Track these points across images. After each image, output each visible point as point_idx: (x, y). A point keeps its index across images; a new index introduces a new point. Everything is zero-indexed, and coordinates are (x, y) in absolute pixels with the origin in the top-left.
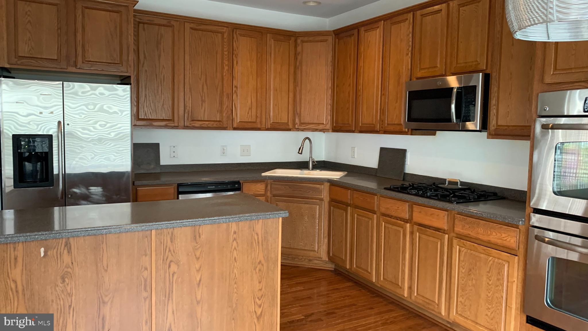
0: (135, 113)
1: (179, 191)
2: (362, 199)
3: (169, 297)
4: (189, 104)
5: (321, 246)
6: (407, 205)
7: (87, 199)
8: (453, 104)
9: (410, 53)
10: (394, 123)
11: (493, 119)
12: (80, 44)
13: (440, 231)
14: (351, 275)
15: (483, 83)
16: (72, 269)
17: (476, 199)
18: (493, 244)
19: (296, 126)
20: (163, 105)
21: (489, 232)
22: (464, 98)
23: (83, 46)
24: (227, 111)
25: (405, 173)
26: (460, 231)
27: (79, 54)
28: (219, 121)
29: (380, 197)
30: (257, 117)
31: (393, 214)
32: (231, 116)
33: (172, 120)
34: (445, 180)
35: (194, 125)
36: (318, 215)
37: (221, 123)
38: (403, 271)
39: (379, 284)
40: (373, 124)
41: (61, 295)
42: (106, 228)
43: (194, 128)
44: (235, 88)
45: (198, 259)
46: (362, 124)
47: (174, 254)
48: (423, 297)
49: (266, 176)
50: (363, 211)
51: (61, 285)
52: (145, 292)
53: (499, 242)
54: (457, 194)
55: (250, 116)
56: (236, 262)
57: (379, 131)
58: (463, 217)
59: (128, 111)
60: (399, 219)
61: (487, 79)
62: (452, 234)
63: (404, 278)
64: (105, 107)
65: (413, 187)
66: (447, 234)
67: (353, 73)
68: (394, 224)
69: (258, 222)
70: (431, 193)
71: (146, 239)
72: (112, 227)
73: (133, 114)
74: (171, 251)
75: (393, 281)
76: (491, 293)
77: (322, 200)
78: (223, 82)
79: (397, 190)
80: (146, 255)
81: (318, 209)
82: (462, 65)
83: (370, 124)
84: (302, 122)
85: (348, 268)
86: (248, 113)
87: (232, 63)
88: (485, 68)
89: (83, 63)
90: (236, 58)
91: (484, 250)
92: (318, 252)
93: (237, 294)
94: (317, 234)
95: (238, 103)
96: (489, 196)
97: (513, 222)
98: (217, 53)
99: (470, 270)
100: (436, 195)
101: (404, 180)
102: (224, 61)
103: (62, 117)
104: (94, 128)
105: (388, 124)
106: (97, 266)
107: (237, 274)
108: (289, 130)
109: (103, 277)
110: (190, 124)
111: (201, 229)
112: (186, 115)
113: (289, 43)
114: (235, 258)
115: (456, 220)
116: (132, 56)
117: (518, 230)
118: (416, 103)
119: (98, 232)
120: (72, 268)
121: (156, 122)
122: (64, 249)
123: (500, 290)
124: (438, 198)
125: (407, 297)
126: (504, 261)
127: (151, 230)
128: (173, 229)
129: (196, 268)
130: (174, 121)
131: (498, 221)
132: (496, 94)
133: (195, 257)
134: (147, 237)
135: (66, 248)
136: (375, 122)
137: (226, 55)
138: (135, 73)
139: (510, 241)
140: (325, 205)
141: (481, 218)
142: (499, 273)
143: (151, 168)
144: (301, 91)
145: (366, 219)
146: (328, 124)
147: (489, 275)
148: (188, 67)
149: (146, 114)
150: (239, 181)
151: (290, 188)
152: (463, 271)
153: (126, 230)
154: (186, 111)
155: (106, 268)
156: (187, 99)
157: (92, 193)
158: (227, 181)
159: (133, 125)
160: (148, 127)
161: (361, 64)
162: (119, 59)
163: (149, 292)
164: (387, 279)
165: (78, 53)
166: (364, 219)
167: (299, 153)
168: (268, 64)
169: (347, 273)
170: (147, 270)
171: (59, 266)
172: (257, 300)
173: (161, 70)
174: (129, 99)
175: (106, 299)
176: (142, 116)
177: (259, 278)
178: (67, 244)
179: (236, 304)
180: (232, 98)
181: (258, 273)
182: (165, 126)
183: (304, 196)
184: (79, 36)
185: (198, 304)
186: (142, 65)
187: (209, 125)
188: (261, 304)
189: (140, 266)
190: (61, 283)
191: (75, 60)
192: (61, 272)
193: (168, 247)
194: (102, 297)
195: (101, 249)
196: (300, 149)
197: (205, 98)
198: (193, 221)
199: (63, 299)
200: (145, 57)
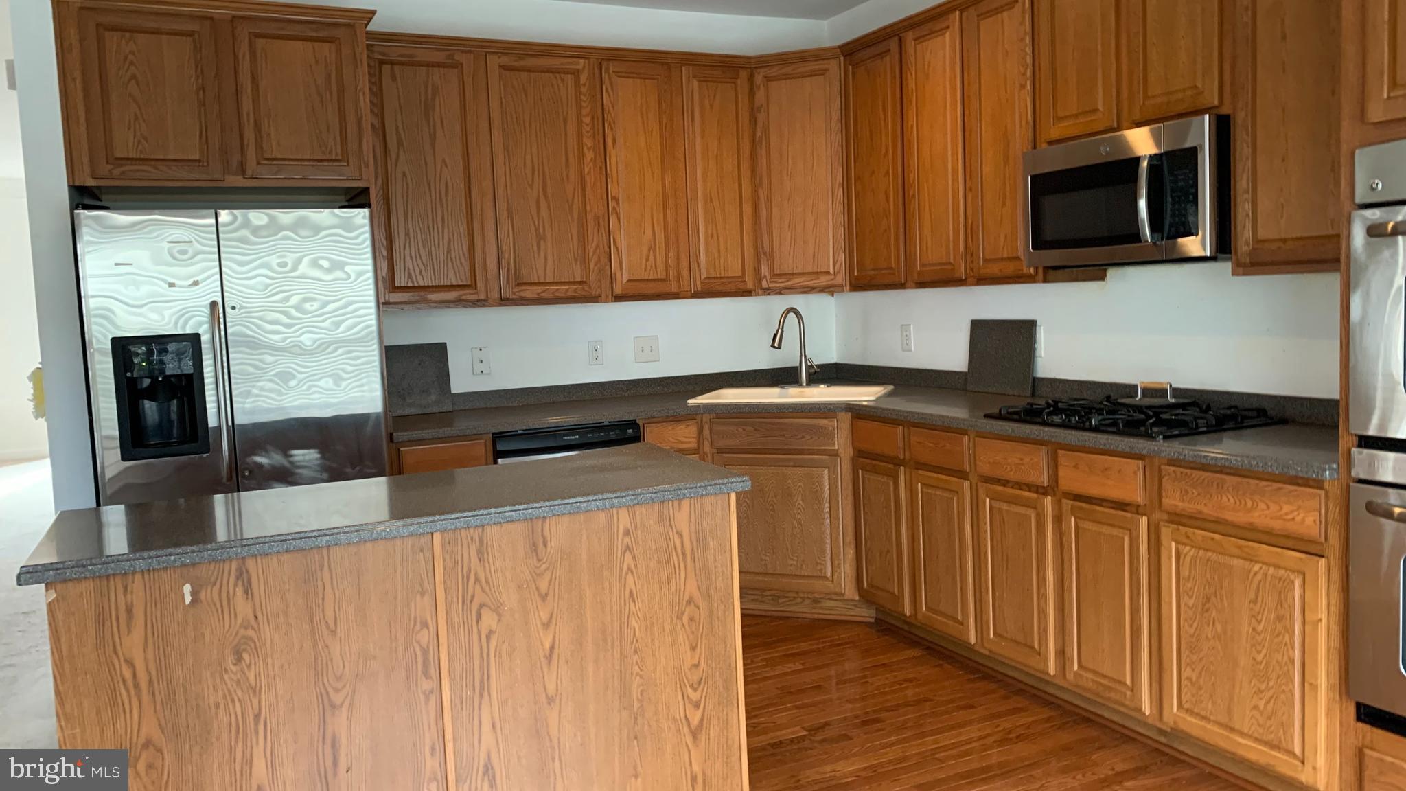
0: (384, 274)
1: (498, 449)
2: (931, 445)
3: (482, 688)
4: (508, 246)
5: (839, 564)
6: (1043, 451)
7: (285, 476)
8: (1141, 197)
9: (1028, 83)
10: (1000, 256)
11: (1244, 227)
12: (248, 121)
13: (1128, 508)
14: (918, 632)
15: (1214, 139)
16: (255, 630)
17: (1212, 426)
18: (1260, 531)
19: (764, 284)
20: (449, 251)
21: (1250, 503)
22: (1167, 178)
23: (257, 125)
24: (599, 258)
25: (1035, 379)
26: (1176, 506)
27: (248, 145)
28: (581, 282)
29: (977, 436)
30: (668, 267)
31: (1012, 476)
32: (608, 267)
33: (472, 286)
34: (1136, 386)
35: (523, 294)
36: (827, 493)
37: (586, 287)
38: (1043, 613)
39: (985, 648)
40: (950, 263)
41: (235, 691)
42: (328, 532)
43: (524, 302)
44: (614, 202)
45: (544, 597)
46: (922, 265)
47: (487, 589)
48: (1095, 672)
49: (698, 406)
50: (935, 475)
51: (234, 668)
52: (426, 678)
53: (1277, 525)
54: (1164, 416)
55: (651, 266)
56: (634, 601)
57: (966, 279)
58: (1182, 470)
59: (368, 271)
60: (1024, 487)
61: (1223, 128)
62: (1157, 515)
63: (1045, 630)
65: (1055, 409)
66: (1145, 515)
67: (894, 147)
68: (1011, 501)
69: (679, 505)
70: (1100, 417)
71: (421, 554)
72: (341, 530)
73: (380, 277)
74: (480, 582)
75: (1020, 638)
76: (1264, 652)
77: (835, 454)
78: (583, 189)
79: (1016, 417)
80: (422, 593)
81: (826, 477)
82: (1159, 100)
83: (941, 264)
84: (777, 272)
85: (908, 614)
86: (647, 260)
87: (602, 142)
88: (1216, 103)
89: (258, 163)
90: (612, 129)
91: (1240, 547)
92: (833, 581)
93: (641, 677)
94: (828, 537)
95: (622, 235)
96: (1244, 418)
97: (1307, 473)
98: (565, 121)
99: (1208, 600)
100: (1115, 424)
101: (1033, 394)
102: (585, 140)
103: (220, 293)
105: (985, 260)
106: (312, 621)
107: (637, 629)
108: (747, 293)
109: (327, 647)
110: (514, 293)
111: (547, 525)
112: (503, 272)
113: (734, 83)
114: (631, 592)
115: (1165, 480)
116: (369, 140)
117: (1323, 493)
118: (1052, 203)
119: (310, 543)
120: (257, 629)
121: (435, 292)
122: (236, 585)
123: (1286, 644)
124: (1119, 430)
125: (1054, 676)
126: (1293, 571)
127: (432, 534)
128: (483, 530)
129: (541, 620)
130: (476, 289)
131: (1268, 473)
132: (1249, 163)
133: (536, 593)
134: (422, 550)
135: (240, 583)
136: (955, 258)
137: (587, 125)
138: (380, 182)
139: (1303, 520)
140: (844, 467)
141: (1228, 471)
142: (1280, 603)
143: (431, 402)
144: (769, 199)
145: (946, 495)
146: (839, 272)
147: (1257, 608)
148: (500, 158)
149: (410, 277)
150: (635, 420)
151: (756, 430)
152: (1191, 602)
153: (374, 536)
154: (503, 262)
155: (332, 625)
156: (503, 236)
157: (298, 464)
158: (606, 421)
159: (382, 300)
160: (418, 306)
161: (912, 120)
162: (339, 151)
163: (434, 678)
164: (1005, 635)
165: (246, 142)
166: (939, 493)
167: (773, 346)
168: (689, 137)
169: (906, 627)
170: (428, 628)
171: (227, 625)
172: (690, 690)
173: (438, 170)
174: (368, 243)
175: (337, 698)
176: (401, 281)
177: (691, 637)
178: (241, 574)
179: (640, 701)
180: (607, 226)
181: (687, 627)
182: (457, 301)
183: (790, 447)
184: (247, 104)
185: (549, 704)
186: (393, 161)
187: (557, 294)
188: (700, 701)
189: (410, 620)
190: (235, 665)
191: (240, 158)
192: (231, 638)
193: (473, 573)
194: (327, 693)
195: (320, 583)
196: (775, 336)
197: (544, 230)
198: (527, 509)
199: (239, 700)
200: (400, 143)
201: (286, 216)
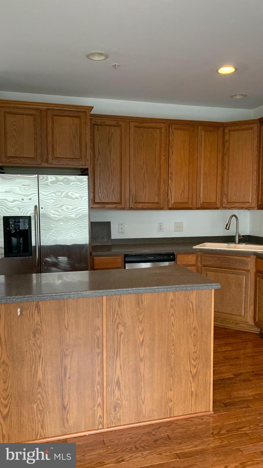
0: (92, 198)
1: (126, 260)
3: (117, 354)
4: (133, 190)
5: (247, 311)
12: (50, 145)
16: (41, 327)
19: (224, 205)
20: (113, 191)
23: (53, 146)
24: (164, 194)
27: (49, 153)
28: (157, 203)
30: (189, 198)
32: (167, 198)
33: (120, 203)
35: (137, 206)
36: (244, 285)
37: (159, 205)
41: (33, 347)
42: (67, 294)
43: (137, 209)
44: (171, 174)
45: (141, 322)
47: (121, 318)
49: (197, 249)
52: (98, 348)
55: (183, 198)
56: (173, 326)
59: (87, 196)
64: (69, 194)
69: (192, 292)
72: (72, 293)
73: (90, 199)
74: (118, 314)
77: (248, 271)
78: (160, 170)
80: (98, 317)
81: (244, 279)
84: (229, 201)
86: (181, 195)
87: (168, 153)
89: (53, 159)
90: (172, 148)
92: (244, 317)
93: (175, 354)
94: (244, 301)
95: (173, 187)
98: (156, 146)
102: (162, 153)
103: (38, 202)
104: (62, 210)
106: (60, 325)
107: (174, 337)
108: (217, 208)
109: (65, 334)
110: (134, 206)
111: (143, 297)
112: (131, 199)
113: (217, 132)
114: (173, 323)
116: (89, 152)
119: (61, 297)
120: (41, 325)
121: (108, 204)
122: (35, 310)
127: (103, 296)
128: (120, 296)
129: (139, 330)
130: (121, 204)
133: (138, 320)
134: (99, 302)
135: (37, 309)
137: (163, 147)
138: (92, 166)
140: (252, 276)
143: (104, 242)
144: (228, 174)
146: (253, 202)
148: (132, 159)
149: (100, 199)
150: (174, 253)
151: (218, 259)
153: (83, 296)
154: (131, 195)
155: (67, 326)
156: (132, 186)
157: (60, 261)
158: (163, 252)
159: (90, 207)
160: (102, 209)
162: (79, 155)
163: (101, 348)
165: (49, 151)
167: (226, 229)
168: (199, 153)
170: (100, 330)
171: (31, 324)
172: (192, 361)
173: (111, 162)
174: (87, 187)
175: (67, 352)
176: (97, 200)
177: (194, 341)
178: (37, 306)
179: (174, 363)
180: (168, 183)
181: (193, 338)
182: (115, 208)
183: (231, 267)
184: (50, 138)
185: (141, 361)
186: (97, 159)
187: (149, 207)
188: (196, 365)
189: (94, 326)
190: (33, 338)
191: (47, 157)
192: (33, 329)
193: (116, 311)
194: (64, 350)
195: (63, 311)
196: (227, 225)
197: (146, 184)
198: (136, 290)
199: (34, 350)
200: (99, 153)
201: (61, 177)
